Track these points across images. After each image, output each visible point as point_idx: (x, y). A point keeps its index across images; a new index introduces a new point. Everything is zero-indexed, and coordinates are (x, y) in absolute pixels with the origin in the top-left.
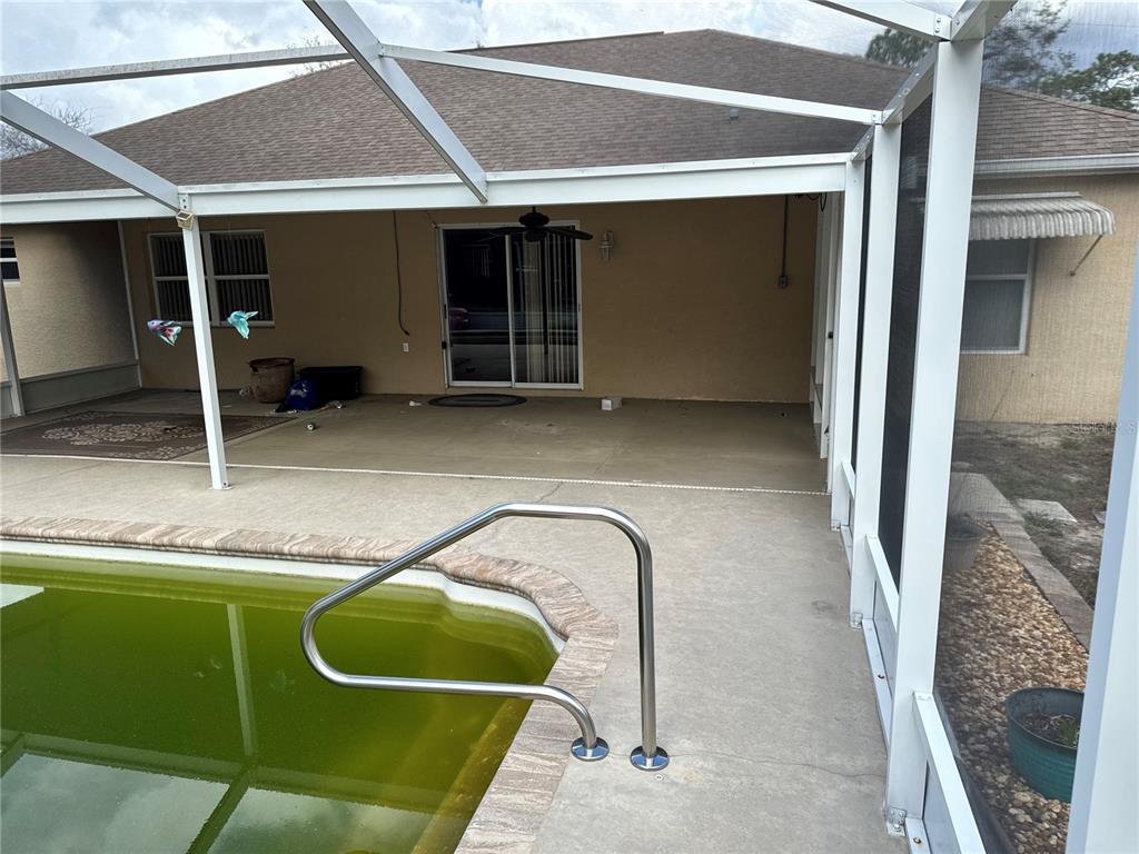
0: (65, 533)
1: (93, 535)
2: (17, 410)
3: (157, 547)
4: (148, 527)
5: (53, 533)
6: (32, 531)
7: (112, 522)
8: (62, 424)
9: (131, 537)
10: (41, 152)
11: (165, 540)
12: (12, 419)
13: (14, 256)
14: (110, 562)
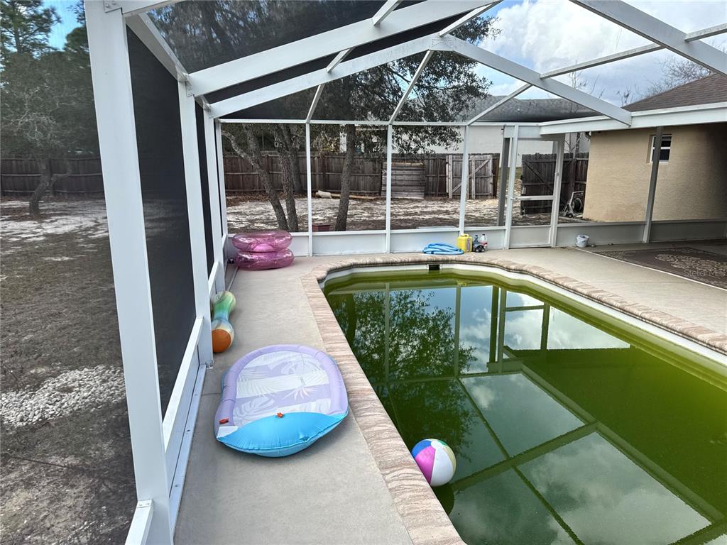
0: (654, 319)
1: (670, 325)
2: (645, 239)
3: (710, 346)
4: (707, 331)
5: (647, 316)
6: (636, 311)
7: (684, 321)
8: (669, 252)
9: (694, 334)
10: (705, 79)
11: (717, 344)
12: (641, 244)
13: (669, 146)
14: (675, 345)
